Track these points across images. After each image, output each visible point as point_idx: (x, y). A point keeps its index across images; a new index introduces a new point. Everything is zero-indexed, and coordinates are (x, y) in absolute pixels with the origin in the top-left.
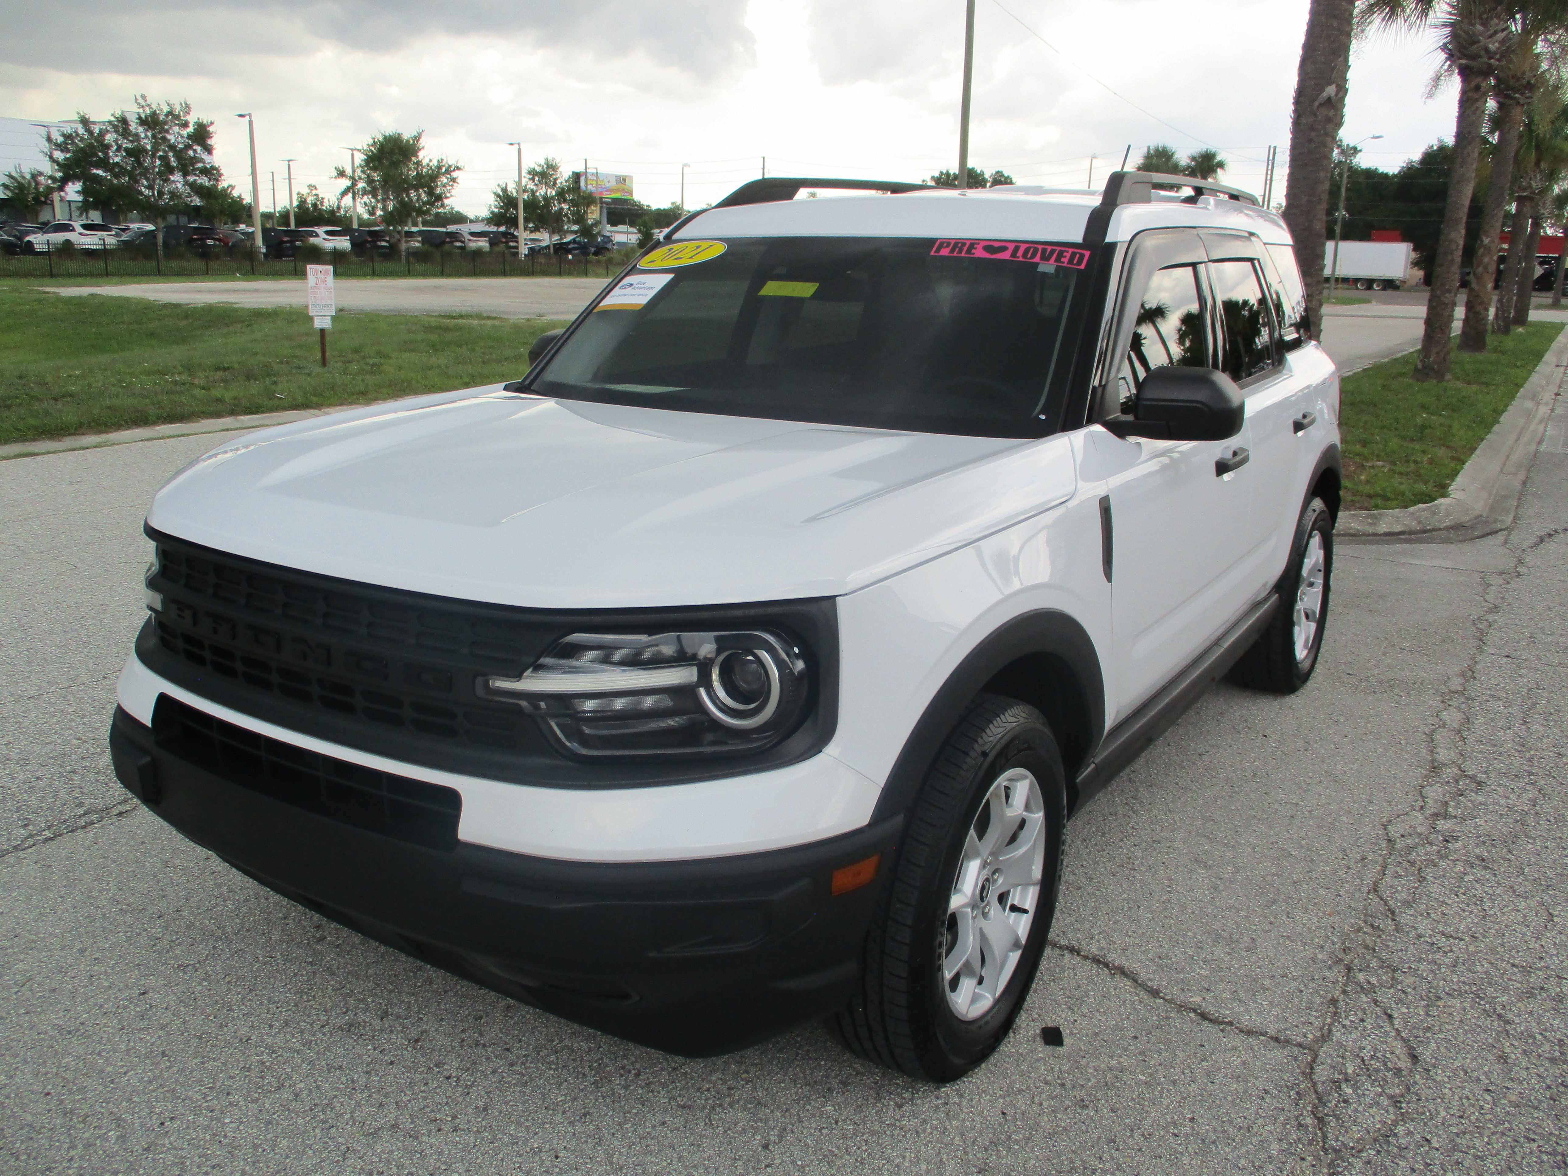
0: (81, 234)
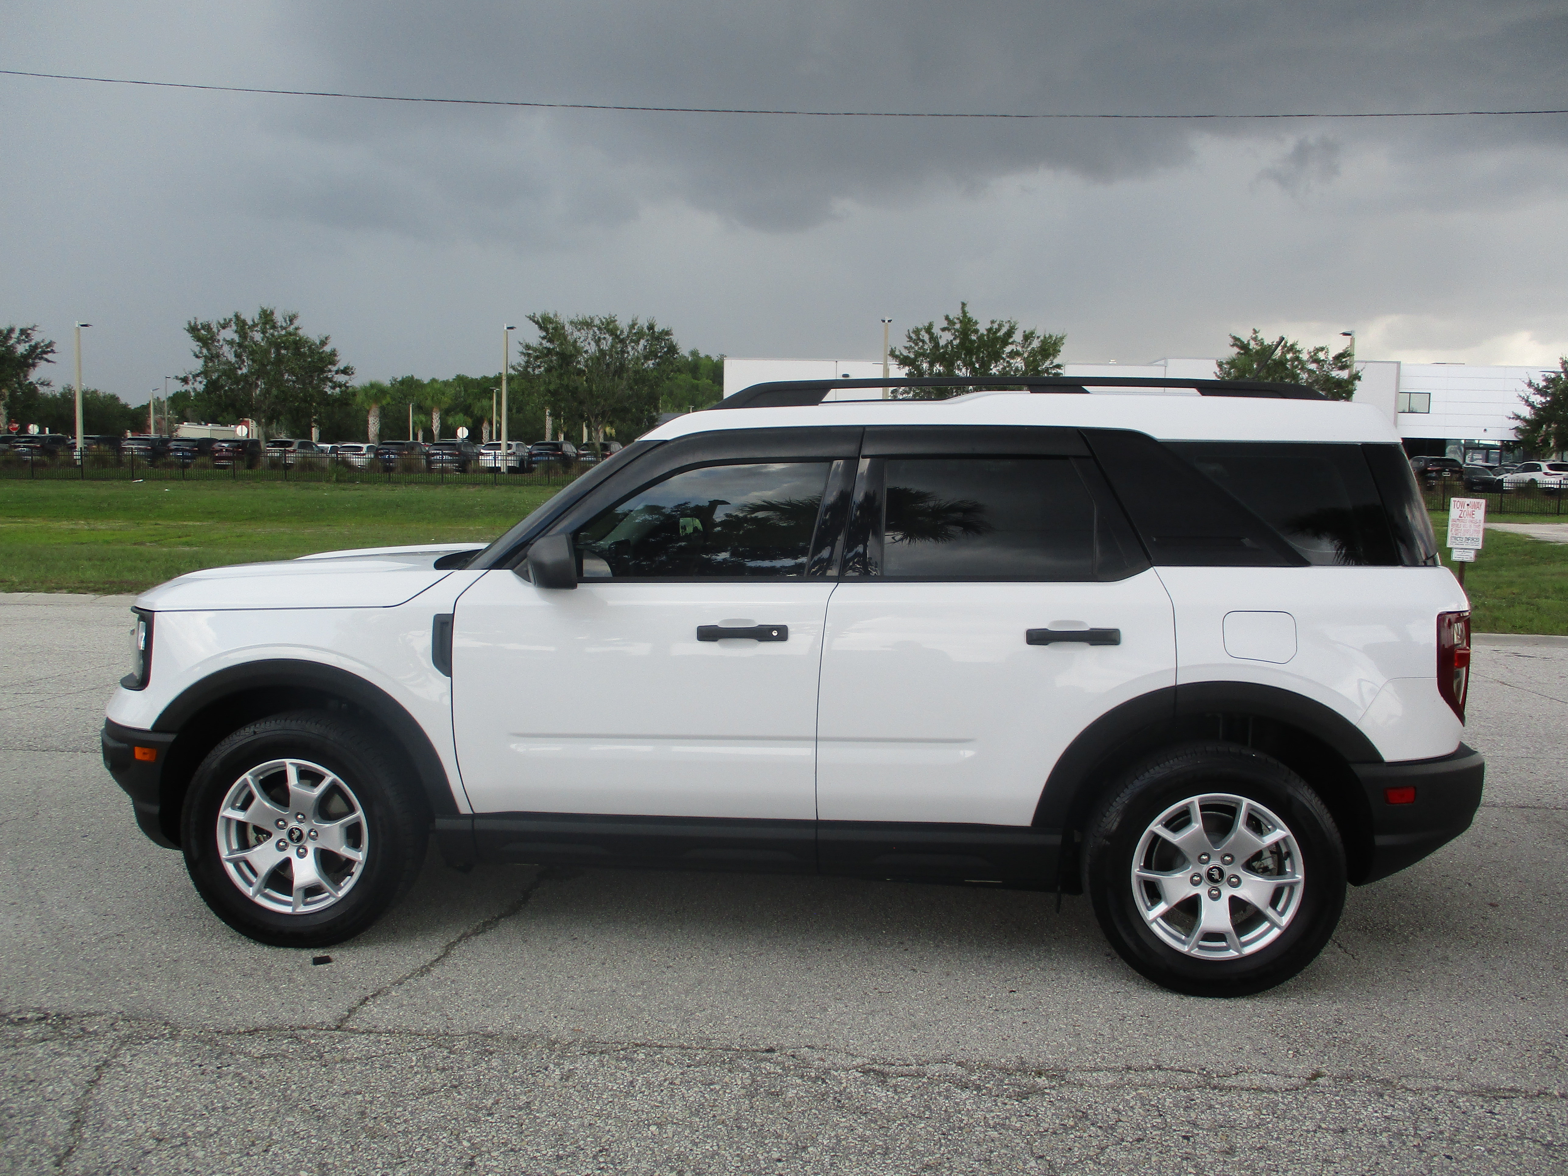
0: (1546, 474)
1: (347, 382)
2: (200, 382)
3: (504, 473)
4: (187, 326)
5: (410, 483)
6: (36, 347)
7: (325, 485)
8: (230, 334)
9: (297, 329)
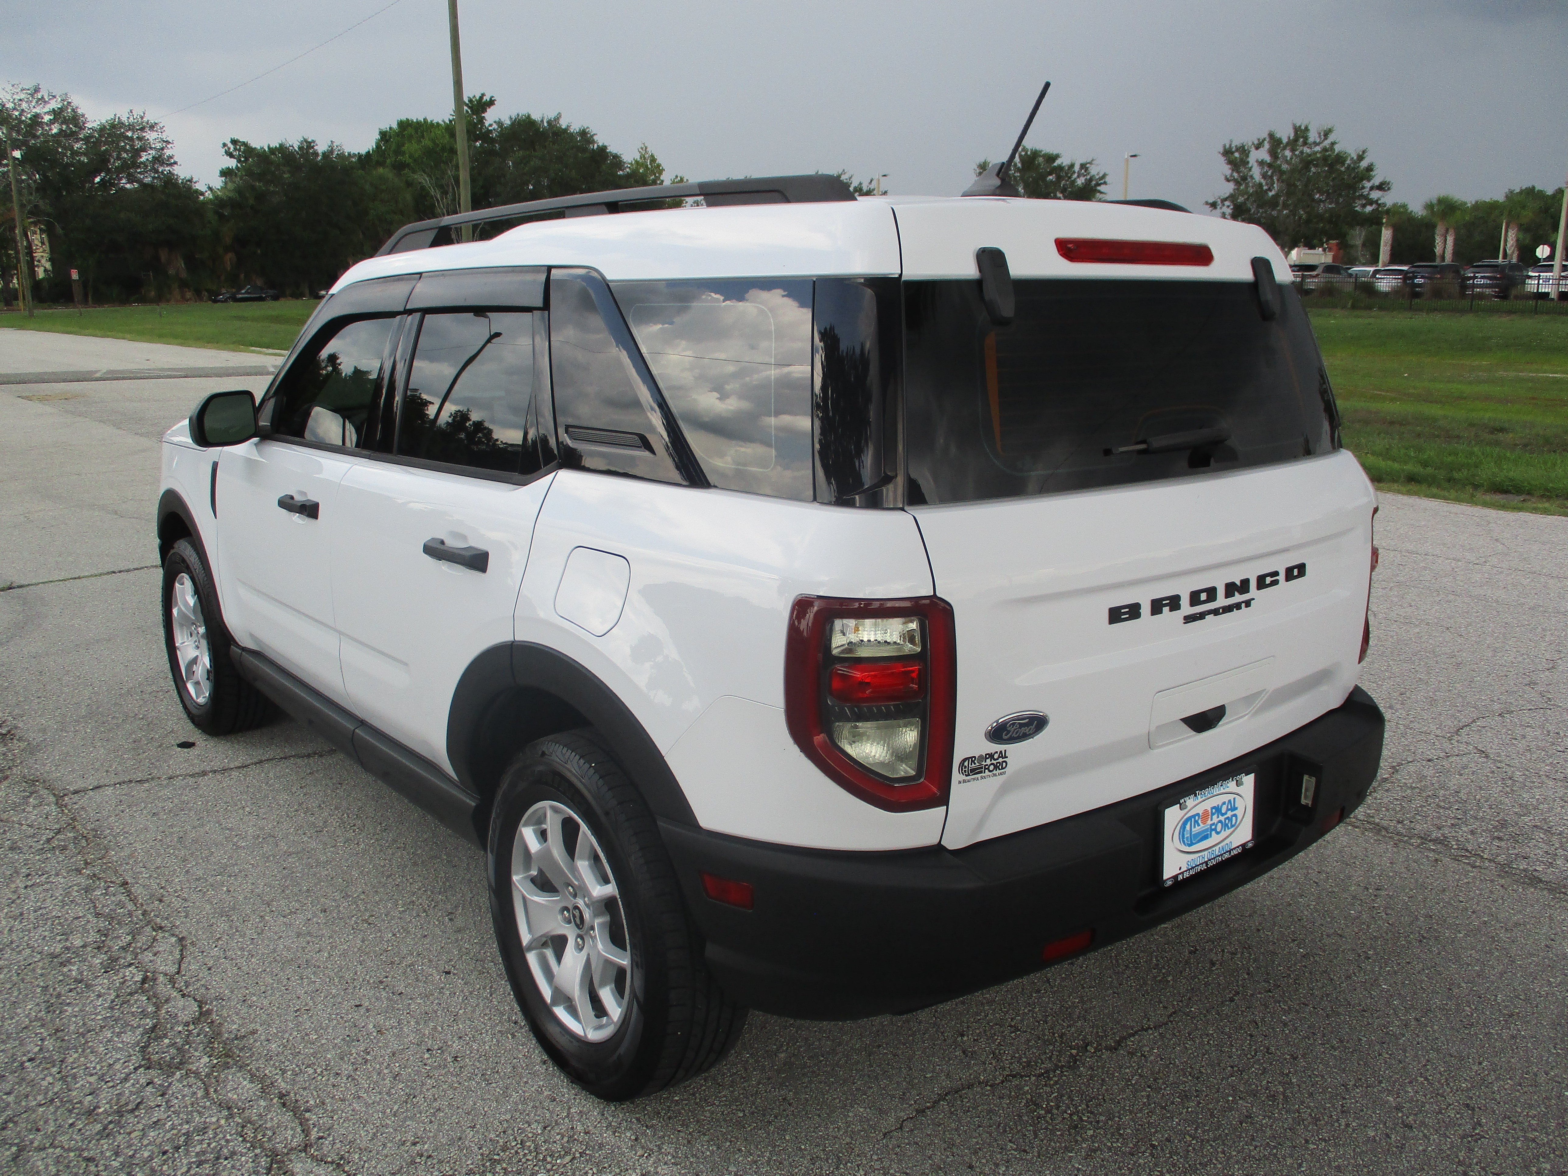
1: (1379, 199)
2: (1228, 207)
3: (1553, 299)
4: (1222, 151)
5: (1435, 310)
6: (1091, 180)
7: (1338, 312)
8: (1263, 154)
9: (1333, 144)
